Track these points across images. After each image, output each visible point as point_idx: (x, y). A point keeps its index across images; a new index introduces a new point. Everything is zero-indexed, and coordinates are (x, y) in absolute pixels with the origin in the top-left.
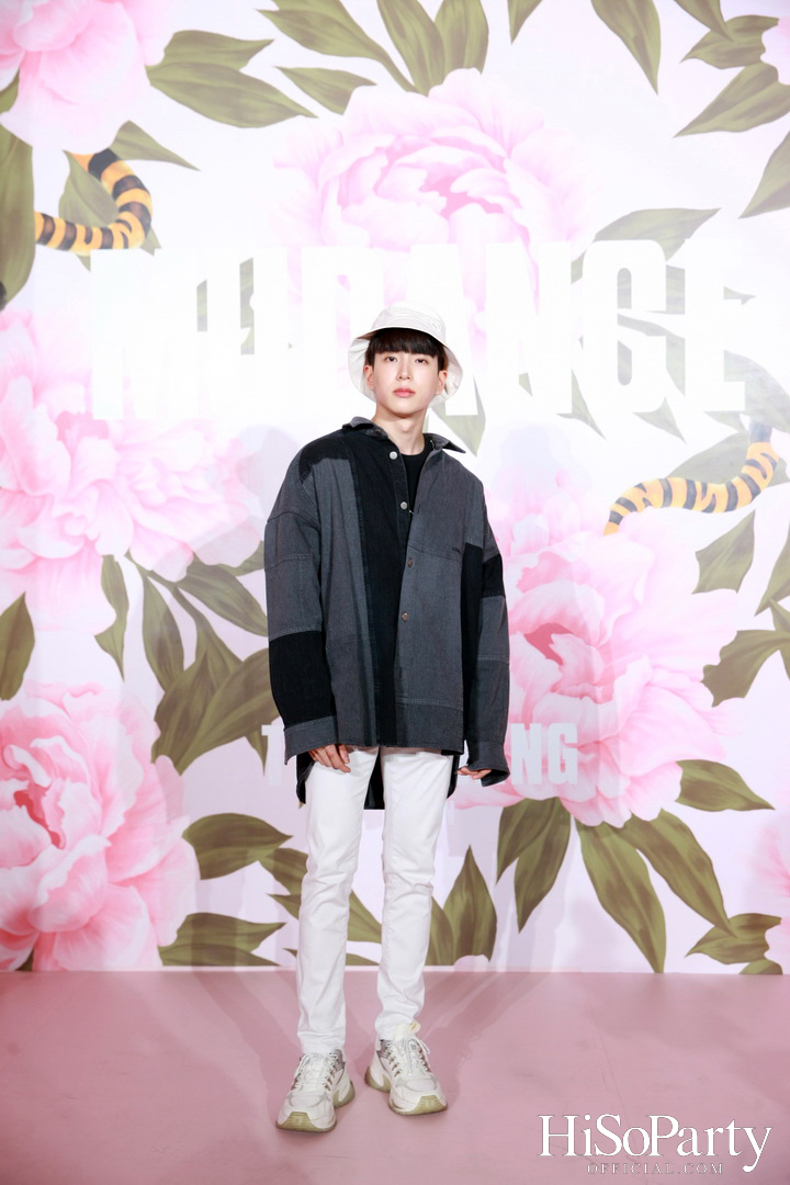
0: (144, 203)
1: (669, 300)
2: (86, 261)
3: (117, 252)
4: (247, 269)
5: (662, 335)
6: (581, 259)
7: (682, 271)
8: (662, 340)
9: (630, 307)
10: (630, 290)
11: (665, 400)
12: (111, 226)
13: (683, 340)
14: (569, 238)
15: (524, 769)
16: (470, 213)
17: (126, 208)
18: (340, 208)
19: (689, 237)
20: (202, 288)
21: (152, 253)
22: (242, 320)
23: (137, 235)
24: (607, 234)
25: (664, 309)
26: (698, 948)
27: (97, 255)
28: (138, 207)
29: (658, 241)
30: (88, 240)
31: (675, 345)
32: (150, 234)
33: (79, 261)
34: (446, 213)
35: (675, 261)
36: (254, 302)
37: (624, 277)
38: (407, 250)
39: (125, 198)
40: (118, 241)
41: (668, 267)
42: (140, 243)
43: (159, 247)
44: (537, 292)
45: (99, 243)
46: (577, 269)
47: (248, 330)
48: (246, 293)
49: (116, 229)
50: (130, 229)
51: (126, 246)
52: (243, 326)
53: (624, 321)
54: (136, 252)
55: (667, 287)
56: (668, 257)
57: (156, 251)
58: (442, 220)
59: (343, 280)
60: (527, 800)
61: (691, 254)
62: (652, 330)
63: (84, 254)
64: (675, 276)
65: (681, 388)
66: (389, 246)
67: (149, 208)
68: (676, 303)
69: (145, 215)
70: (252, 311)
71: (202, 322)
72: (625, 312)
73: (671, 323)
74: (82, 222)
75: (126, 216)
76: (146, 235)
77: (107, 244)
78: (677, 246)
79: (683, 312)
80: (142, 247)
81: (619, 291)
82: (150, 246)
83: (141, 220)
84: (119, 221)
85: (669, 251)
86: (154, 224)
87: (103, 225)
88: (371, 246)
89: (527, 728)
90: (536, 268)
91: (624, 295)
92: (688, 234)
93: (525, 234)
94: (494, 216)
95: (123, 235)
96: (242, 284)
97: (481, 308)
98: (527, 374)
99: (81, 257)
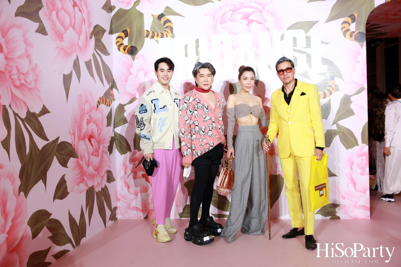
0: (171, 26)
1: (307, 45)
2: (157, 41)
3: (165, 38)
4: (197, 41)
5: (305, 54)
6: (283, 35)
7: (310, 37)
8: (305, 55)
9: (296, 47)
10: (296, 42)
11: (306, 70)
12: (163, 32)
13: (311, 55)
14: (280, 30)
15: (271, 167)
16: (254, 24)
17: (167, 27)
18: (221, 24)
19: (311, 28)
20: (186, 46)
21: (174, 38)
22: (196, 54)
23: (170, 34)
24: (290, 28)
25: (305, 47)
26: (318, 213)
27: (160, 39)
28: (170, 27)
29: (303, 30)
30: (158, 36)
31: (309, 56)
32: (173, 33)
33: (155, 41)
34: (248, 25)
35: (308, 34)
36: (199, 49)
37: (295, 39)
38: (238, 34)
39: (167, 25)
40: (165, 35)
41: (306, 36)
42: (170, 36)
43: (175, 37)
44: (272, 44)
45: (160, 37)
46: (282, 37)
47: (198, 56)
48: (197, 47)
49: (164, 33)
50: (168, 33)
51: (167, 37)
52: (196, 56)
53: (295, 50)
54: (169, 38)
55: (306, 41)
56: (306, 34)
57: (175, 38)
58: (247, 26)
59: (222, 43)
60: (272, 175)
61: (312, 32)
62: (302, 52)
63: (156, 39)
64: (308, 39)
65: (311, 67)
66: (233, 33)
67: (173, 27)
68: (308, 45)
69: (171, 29)
70: (199, 52)
71: (186, 55)
72: (295, 48)
73: (307, 50)
74: (156, 32)
75: (167, 29)
76: (172, 34)
77: (162, 37)
78: (308, 31)
79: (310, 48)
80: (171, 37)
81: (293, 43)
82: (173, 37)
83: (171, 30)
84: (165, 31)
85: (306, 32)
86: (174, 31)
87: (161, 32)
88: (229, 34)
89: (272, 156)
90: (272, 38)
91: (295, 44)
92: (311, 27)
93: (268, 29)
94: (260, 25)
95: (166, 34)
96: (196, 45)
97: (257, 48)
98: (270, 65)
99: (156, 40)
